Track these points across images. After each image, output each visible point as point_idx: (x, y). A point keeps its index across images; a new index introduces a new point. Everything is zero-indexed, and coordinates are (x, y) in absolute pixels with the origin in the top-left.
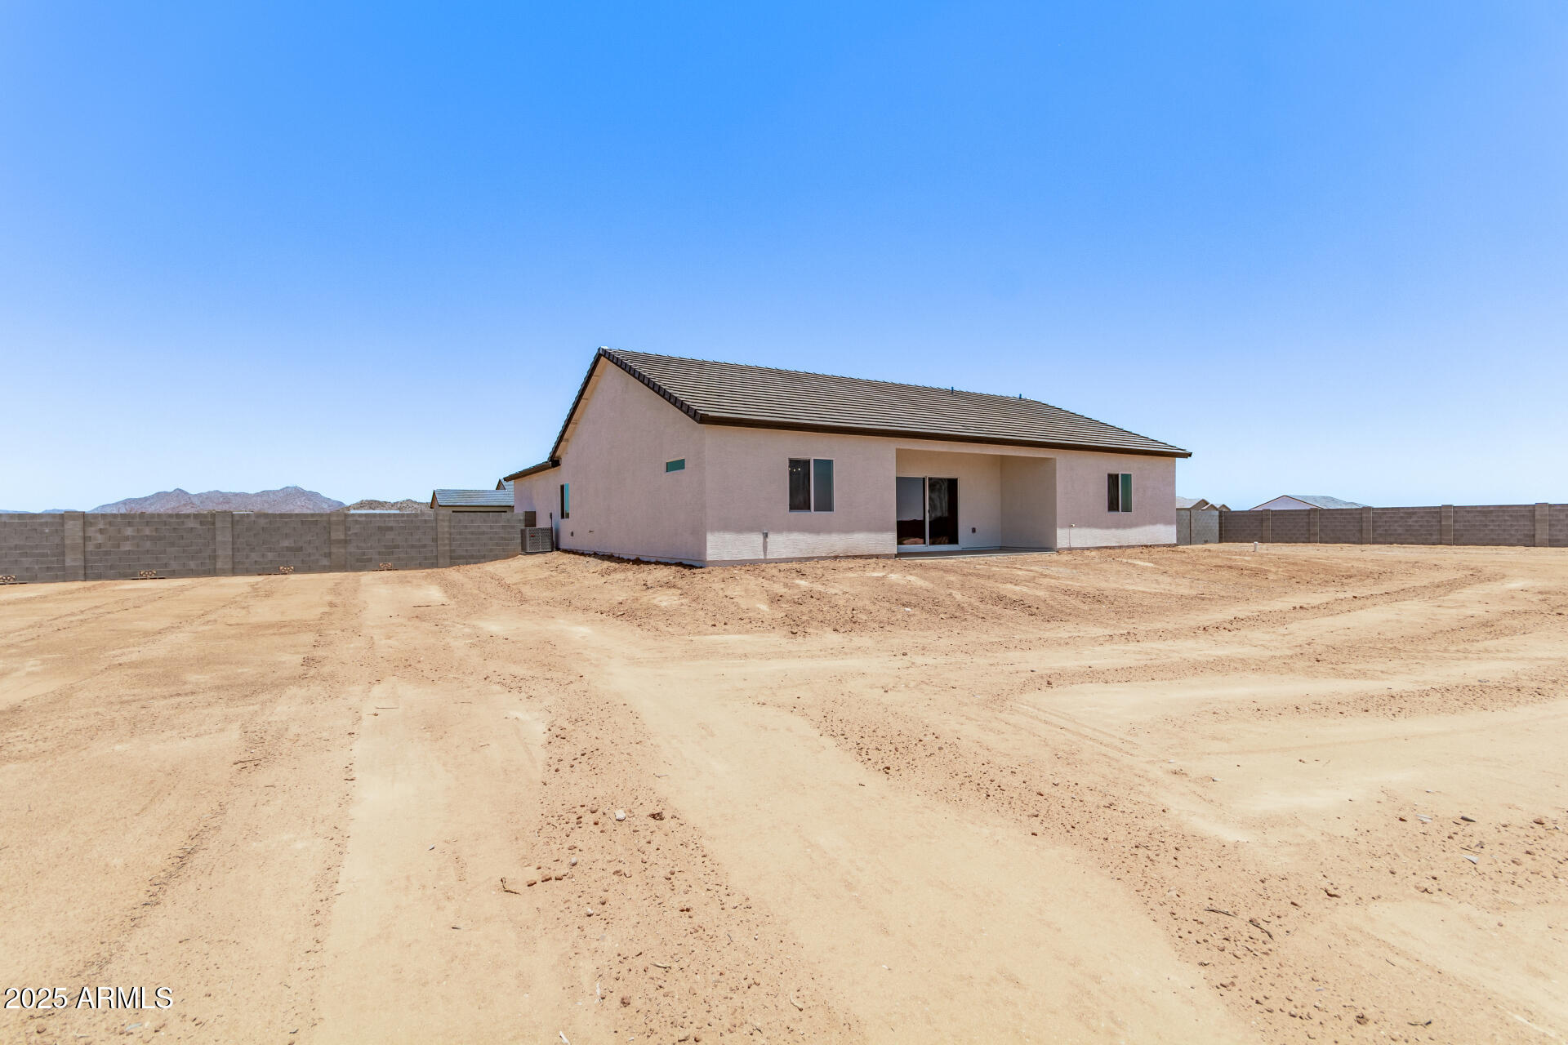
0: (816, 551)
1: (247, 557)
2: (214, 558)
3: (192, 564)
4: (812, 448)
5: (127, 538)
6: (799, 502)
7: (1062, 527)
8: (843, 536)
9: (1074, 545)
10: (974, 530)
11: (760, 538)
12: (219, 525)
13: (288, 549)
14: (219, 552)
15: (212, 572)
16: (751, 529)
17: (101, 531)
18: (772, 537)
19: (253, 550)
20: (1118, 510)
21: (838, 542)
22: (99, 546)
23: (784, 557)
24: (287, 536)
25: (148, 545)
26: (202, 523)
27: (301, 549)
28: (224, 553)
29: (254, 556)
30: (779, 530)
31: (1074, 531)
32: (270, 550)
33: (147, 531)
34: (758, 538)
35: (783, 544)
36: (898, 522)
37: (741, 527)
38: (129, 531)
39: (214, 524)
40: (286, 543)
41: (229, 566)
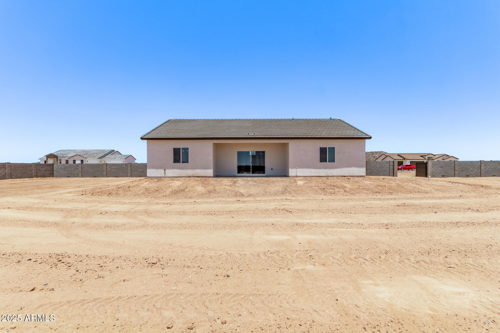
0: (182, 174)
1: (134, 173)
2: (127, 173)
3: (124, 175)
4: (181, 145)
5: (113, 169)
6: (176, 160)
7: (292, 168)
8: (192, 170)
9: (298, 175)
10: (272, 169)
11: (164, 171)
12: (128, 166)
13: (141, 172)
14: (128, 172)
15: (127, 176)
16: (161, 168)
17: (109, 167)
18: (167, 171)
19: (134, 172)
20: (326, 162)
21: (190, 172)
22: (109, 170)
23: (171, 176)
24: (141, 169)
25: (116, 170)
26: (126, 166)
27: (143, 172)
28: (129, 172)
29: (135, 173)
30: (170, 168)
31: (298, 170)
32: (138, 172)
33: (116, 167)
34: (162, 171)
35: (170, 172)
36: (238, 166)
37: (157, 168)
38: (114, 167)
39: (127, 165)
40: (141, 170)
41: (130, 175)
